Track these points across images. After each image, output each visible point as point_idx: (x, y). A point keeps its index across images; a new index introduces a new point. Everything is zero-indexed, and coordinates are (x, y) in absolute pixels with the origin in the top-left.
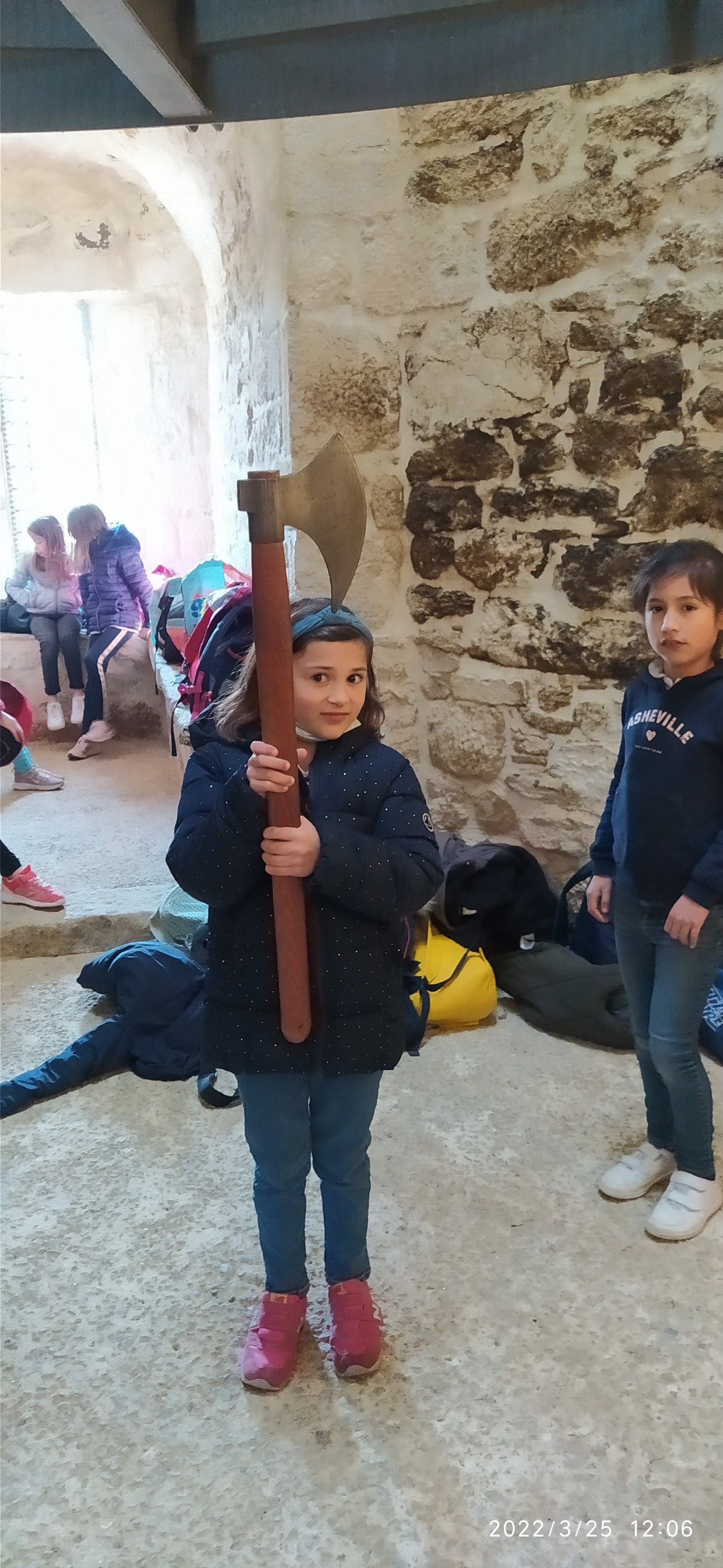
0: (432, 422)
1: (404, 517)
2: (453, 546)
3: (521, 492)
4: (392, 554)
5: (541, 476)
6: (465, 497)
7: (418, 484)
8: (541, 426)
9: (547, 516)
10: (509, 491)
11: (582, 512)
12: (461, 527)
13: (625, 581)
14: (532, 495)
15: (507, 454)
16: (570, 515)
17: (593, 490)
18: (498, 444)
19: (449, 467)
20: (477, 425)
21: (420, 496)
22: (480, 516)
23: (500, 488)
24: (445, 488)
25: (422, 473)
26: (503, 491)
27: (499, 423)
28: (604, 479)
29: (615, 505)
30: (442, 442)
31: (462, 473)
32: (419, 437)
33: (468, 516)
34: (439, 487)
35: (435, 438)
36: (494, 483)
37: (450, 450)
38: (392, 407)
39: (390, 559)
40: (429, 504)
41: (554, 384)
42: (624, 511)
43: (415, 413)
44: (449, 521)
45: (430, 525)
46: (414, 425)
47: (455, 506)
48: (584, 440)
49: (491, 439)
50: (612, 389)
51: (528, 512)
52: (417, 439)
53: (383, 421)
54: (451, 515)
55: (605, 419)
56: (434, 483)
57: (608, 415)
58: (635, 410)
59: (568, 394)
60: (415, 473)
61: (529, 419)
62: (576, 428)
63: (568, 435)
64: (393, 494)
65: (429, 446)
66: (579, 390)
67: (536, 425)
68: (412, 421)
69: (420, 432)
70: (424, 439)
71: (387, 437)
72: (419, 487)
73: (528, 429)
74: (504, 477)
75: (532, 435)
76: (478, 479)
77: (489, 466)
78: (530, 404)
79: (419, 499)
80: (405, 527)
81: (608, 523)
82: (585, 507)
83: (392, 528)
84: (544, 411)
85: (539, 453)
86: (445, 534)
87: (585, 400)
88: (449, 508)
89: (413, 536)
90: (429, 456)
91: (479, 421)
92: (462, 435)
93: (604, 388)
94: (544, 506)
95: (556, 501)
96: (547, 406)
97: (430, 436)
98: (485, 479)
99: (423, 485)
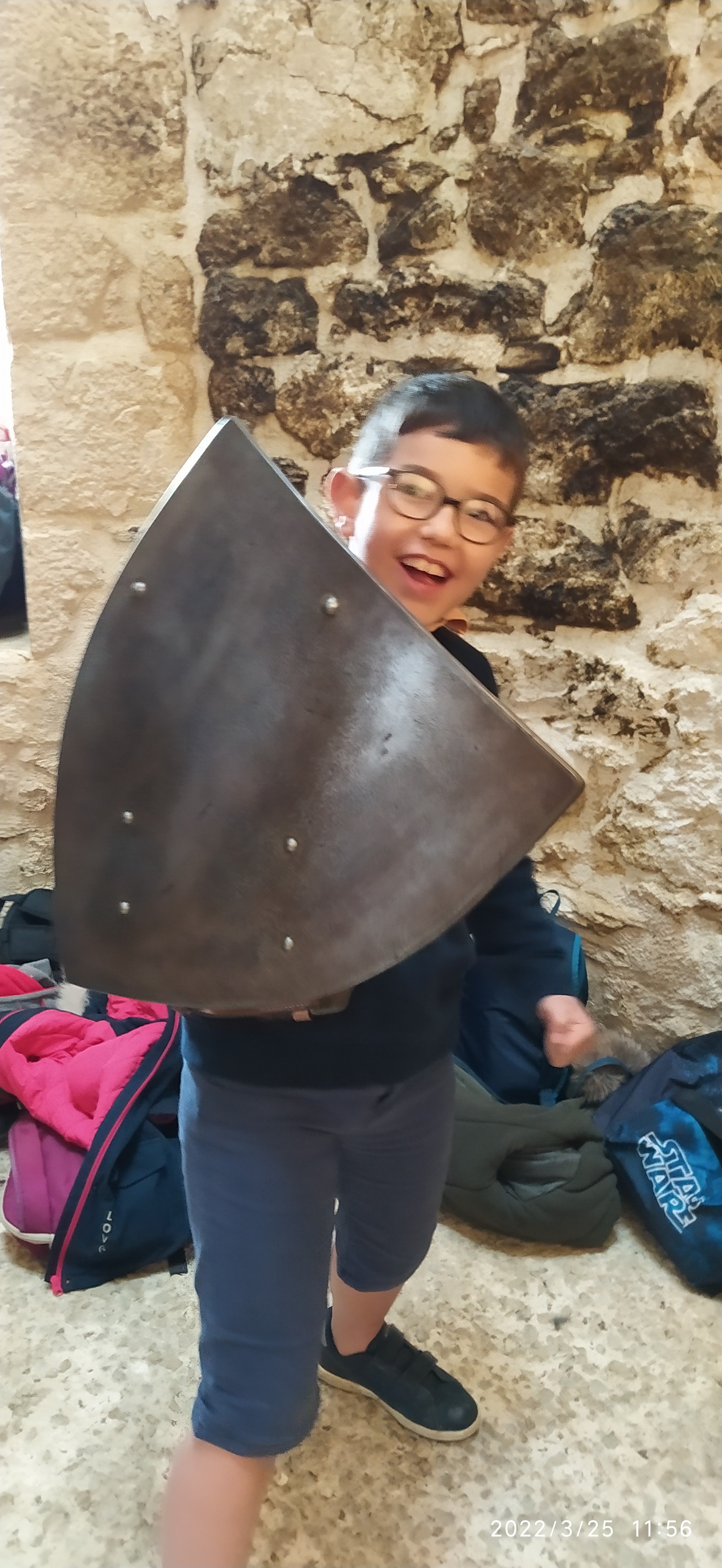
0: (238, 160)
1: (195, 329)
2: (272, 383)
3: (380, 288)
4: (177, 392)
5: (413, 260)
6: (290, 296)
7: (216, 273)
8: (415, 167)
9: (423, 332)
10: (361, 287)
11: (481, 325)
12: (285, 349)
13: (551, 451)
14: (399, 295)
15: (358, 220)
16: (462, 330)
17: (500, 285)
18: (342, 201)
19: (264, 242)
20: (309, 167)
21: (219, 293)
22: (315, 332)
23: (346, 281)
24: (260, 279)
25: (221, 253)
26: (351, 286)
27: (346, 162)
28: (521, 266)
29: (538, 315)
30: (252, 197)
31: (285, 253)
32: (217, 188)
33: (296, 330)
34: (250, 279)
35: (242, 191)
36: (336, 271)
37: (265, 211)
38: (170, 134)
39: (174, 400)
40: (233, 307)
41: (438, 90)
42: (554, 324)
43: (208, 148)
44: (264, 339)
45: (235, 344)
46: (208, 168)
47: (275, 313)
48: (487, 193)
49: (329, 191)
50: (538, 97)
51: (392, 324)
52: (213, 193)
53: (155, 161)
54: (268, 326)
55: (524, 153)
56: (242, 271)
57: (530, 147)
58: (577, 136)
59: (461, 109)
60: (210, 254)
61: (394, 154)
62: (473, 169)
63: (460, 183)
64: (175, 290)
65: (231, 206)
66: (480, 100)
67: (406, 165)
68: (205, 160)
69: (218, 181)
70: (225, 194)
71: (163, 187)
72: (218, 278)
73: (390, 173)
74: (354, 261)
75: (401, 184)
76: (310, 265)
77: (328, 240)
78: (396, 127)
79: (218, 299)
80: (198, 348)
81: (525, 346)
82: (487, 317)
83: (176, 348)
84: (420, 139)
85: (409, 217)
86: (259, 361)
87: (489, 119)
88: (265, 316)
89: (211, 364)
90: (232, 223)
91: (312, 159)
92: (285, 185)
93: (525, 96)
94: (418, 315)
95: (438, 304)
96: (425, 131)
97: (232, 187)
98: (321, 265)
99: (224, 275)
